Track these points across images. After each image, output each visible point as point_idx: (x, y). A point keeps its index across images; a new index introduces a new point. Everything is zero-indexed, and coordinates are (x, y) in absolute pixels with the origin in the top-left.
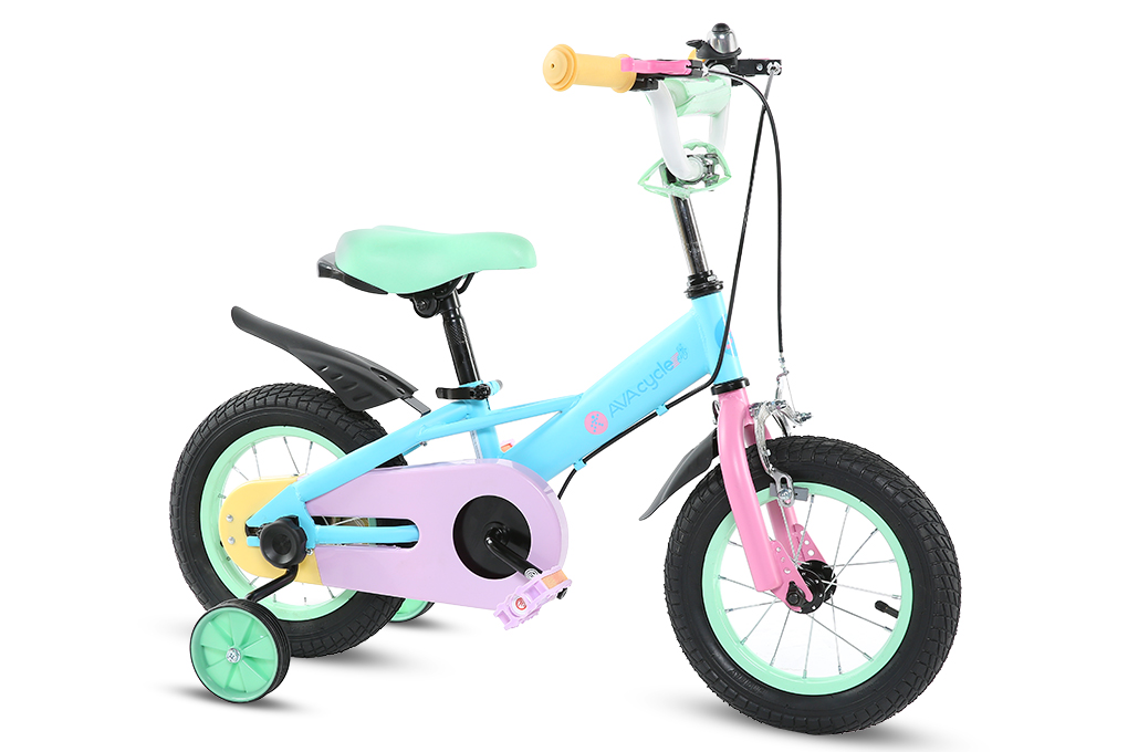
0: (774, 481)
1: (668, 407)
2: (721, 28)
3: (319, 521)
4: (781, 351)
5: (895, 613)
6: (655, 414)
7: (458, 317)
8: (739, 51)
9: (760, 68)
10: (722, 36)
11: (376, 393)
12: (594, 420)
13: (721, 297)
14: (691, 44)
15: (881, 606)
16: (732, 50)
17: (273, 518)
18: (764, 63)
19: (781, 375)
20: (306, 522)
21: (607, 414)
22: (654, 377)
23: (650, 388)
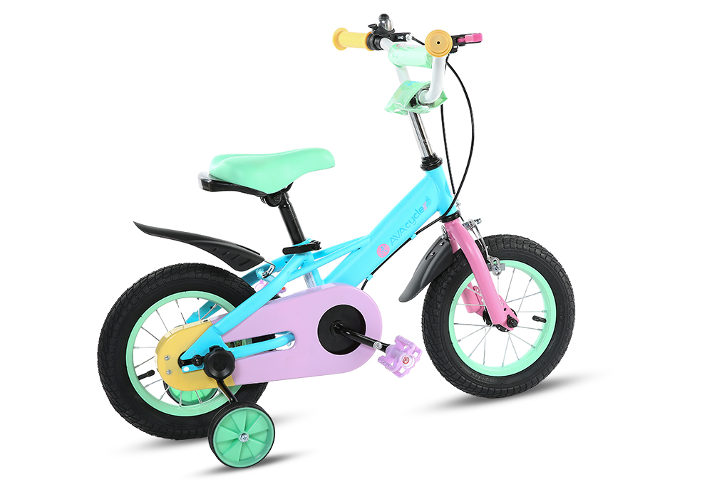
1: (417, 234)
2: (384, 17)
3: (232, 345)
5: (544, 321)
6: (410, 239)
8: (394, 29)
9: (402, 38)
10: (383, 22)
14: (370, 26)
15: (535, 318)
17: (202, 350)
18: (404, 35)
21: (389, 244)
22: (414, 218)
23: (412, 225)
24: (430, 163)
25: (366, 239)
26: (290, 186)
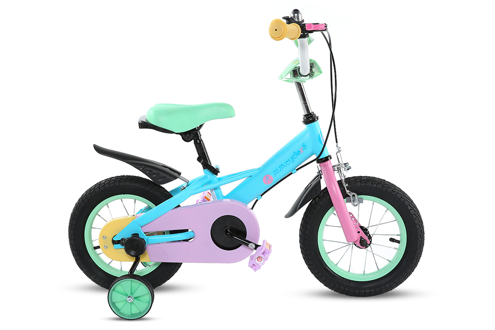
0: (349, 197)
1: (297, 170)
2: (296, 11)
4: (337, 142)
5: (398, 242)
6: (292, 173)
7: (201, 141)
8: (303, 21)
10: (296, 15)
11: (168, 177)
12: (267, 178)
13: (318, 123)
14: (284, 18)
15: (392, 240)
16: (300, 20)
17: (127, 235)
19: (338, 152)
20: (142, 236)
21: (272, 175)
22: (292, 158)
23: (291, 163)
24: (310, 118)
25: (256, 170)
26: (201, 126)
